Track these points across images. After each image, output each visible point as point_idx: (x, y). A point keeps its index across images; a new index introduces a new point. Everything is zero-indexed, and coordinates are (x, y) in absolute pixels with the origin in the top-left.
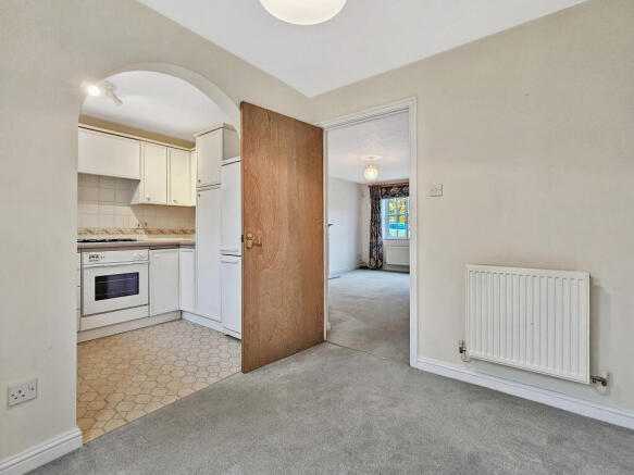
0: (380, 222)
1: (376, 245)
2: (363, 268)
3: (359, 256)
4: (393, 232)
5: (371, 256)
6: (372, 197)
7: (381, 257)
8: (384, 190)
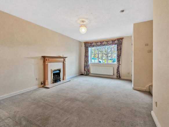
0: (88, 57)
1: (86, 66)
2: (82, 75)
3: (80, 70)
4: (93, 61)
5: (85, 70)
6: (85, 47)
7: (89, 71)
8: (90, 44)
